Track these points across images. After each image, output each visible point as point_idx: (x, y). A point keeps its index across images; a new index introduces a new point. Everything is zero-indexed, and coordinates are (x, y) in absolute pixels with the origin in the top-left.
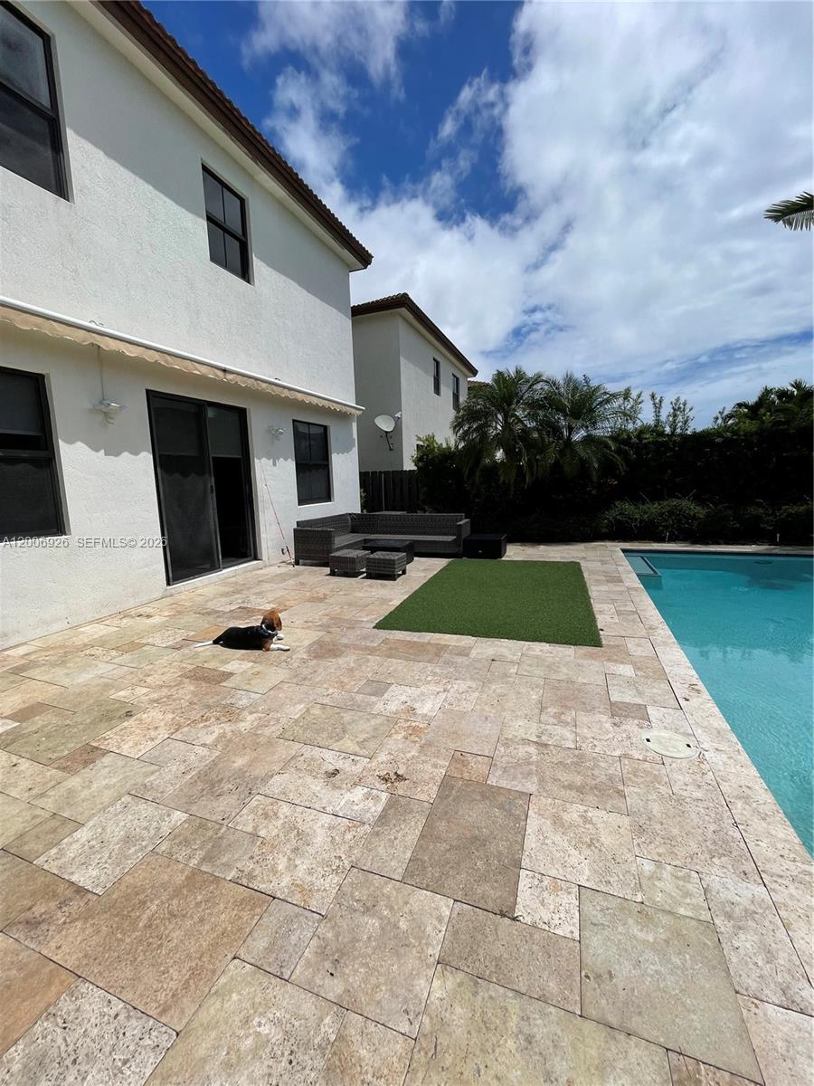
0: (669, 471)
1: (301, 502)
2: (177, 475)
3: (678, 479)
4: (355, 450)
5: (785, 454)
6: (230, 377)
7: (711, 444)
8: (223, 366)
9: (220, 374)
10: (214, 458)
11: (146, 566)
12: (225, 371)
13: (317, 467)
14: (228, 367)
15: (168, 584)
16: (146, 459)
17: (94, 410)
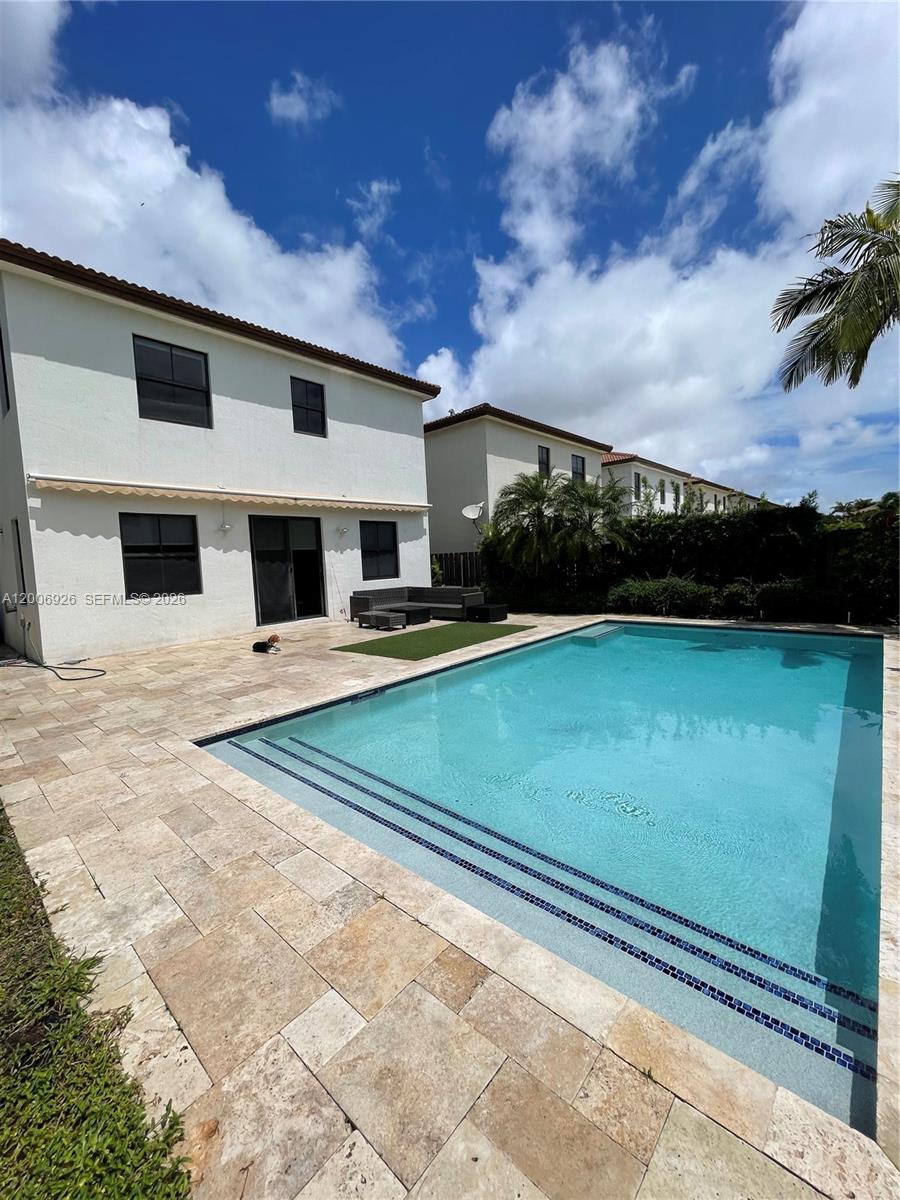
0: (674, 551)
1: (365, 578)
2: (267, 563)
3: (684, 559)
4: (426, 538)
5: (772, 535)
6: (299, 502)
7: (712, 526)
8: (294, 496)
9: (293, 502)
10: (294, 551)
11: (243, 613)
12: (296, 499)
13: (385, 552)
14: (298, 496)
15: (258, 625)
16: (247, 555)
17: (219, 530)
